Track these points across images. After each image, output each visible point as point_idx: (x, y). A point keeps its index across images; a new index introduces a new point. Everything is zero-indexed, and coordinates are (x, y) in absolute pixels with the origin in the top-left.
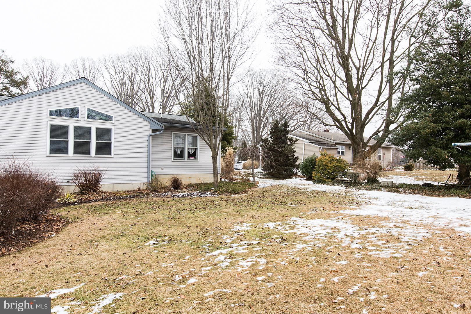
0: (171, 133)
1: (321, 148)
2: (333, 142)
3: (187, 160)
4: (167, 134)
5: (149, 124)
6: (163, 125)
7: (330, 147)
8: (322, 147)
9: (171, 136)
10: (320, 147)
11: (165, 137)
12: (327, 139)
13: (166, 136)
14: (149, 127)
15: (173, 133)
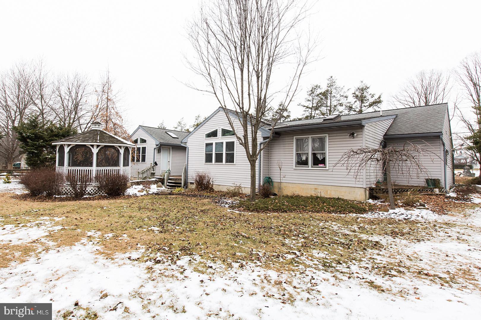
0: (292, 138)
3: (312, 167)
4: (290, 139)
5: (261, 133)
9: (293, 141)
11: (286, 143)
13: (288, 142)
14: (261, 136)
15: (294, 137)
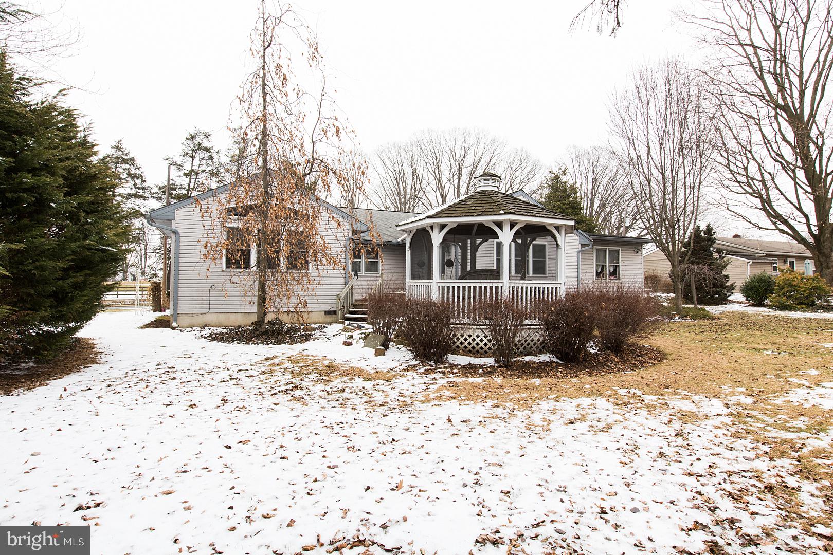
1: (751, 263)
2: (763, 254)
3: (609, 280)
5: (578, 239)
6: (591, 239)
7: (760, 261)
8: (751, 261)
9: (593, 252)
10: (748, 260)
12: (750, 249)
14: (578, 242)
15: (595, 246)
